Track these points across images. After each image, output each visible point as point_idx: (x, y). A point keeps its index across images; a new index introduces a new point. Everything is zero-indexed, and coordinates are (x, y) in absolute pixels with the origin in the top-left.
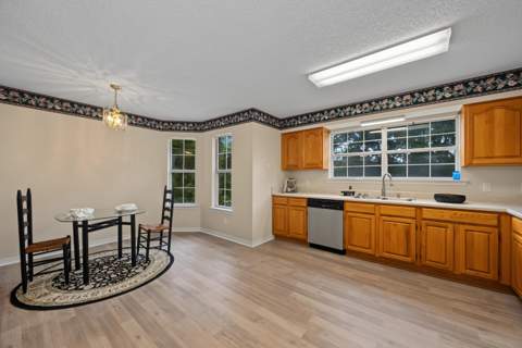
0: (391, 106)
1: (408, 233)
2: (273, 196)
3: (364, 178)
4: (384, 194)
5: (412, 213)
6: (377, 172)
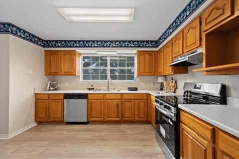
1: (118, 107)
2: (35, 94)
3: (99, 80)
4: (108, 88)
5: (119, 97)
6: (106, 78)
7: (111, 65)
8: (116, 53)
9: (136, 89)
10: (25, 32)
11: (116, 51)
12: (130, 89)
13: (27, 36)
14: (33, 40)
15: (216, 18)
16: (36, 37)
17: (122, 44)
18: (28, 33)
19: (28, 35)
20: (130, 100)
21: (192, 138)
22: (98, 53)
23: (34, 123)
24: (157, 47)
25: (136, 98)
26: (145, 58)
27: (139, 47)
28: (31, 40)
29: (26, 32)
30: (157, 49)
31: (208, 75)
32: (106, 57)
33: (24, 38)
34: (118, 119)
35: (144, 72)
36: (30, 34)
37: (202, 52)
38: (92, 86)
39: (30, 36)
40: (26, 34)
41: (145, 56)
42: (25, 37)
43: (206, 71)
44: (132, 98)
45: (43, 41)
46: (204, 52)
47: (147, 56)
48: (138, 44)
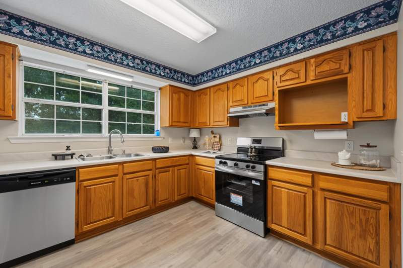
7: (112, 102)
8: (130, 80)
9: (166, 150)
11: (132, 77)
12: (155, 150)
15: (291, 79)
17: (146, 65)
20: (165, 169)
21: (287, 190)
22: (90, 70)
24: (194, 85)
25: (174, 164)
26: (179, 99)
27: (172, 78)
30: (195, 89)
31: (281, 129)
32: (100, 82)
34: (147, 208)
35: (178, 122)
37: (274, 107)
38: (68, 148)
41: (180, 95)
43: (279, 126)
44: (169, 164)
46: (277, 106)
47: (182, 95)
48: (171, 73)
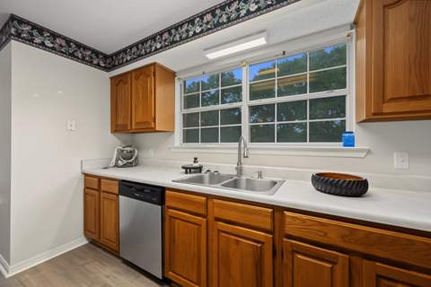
0: (243, 12)
10: (54, 36)
13: (61, 46)
14: (80, 55)
16: (86, 48)
18: (65, 38)
19: (64, 43)
23: (83, 237)
28: (72, 56)
29: (60, 36)
33: (53, 49)
36: (68, 41)
39: (70, 46)
40: (58, 40)
42: (56, 46)
45: (106, 57)
